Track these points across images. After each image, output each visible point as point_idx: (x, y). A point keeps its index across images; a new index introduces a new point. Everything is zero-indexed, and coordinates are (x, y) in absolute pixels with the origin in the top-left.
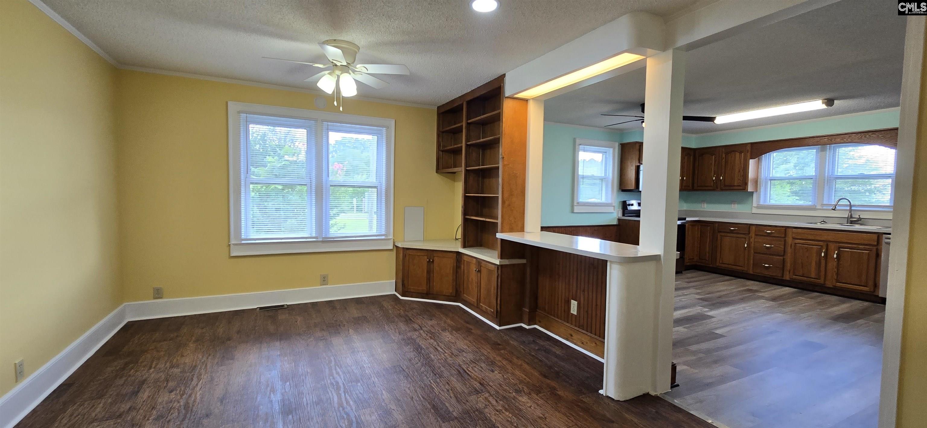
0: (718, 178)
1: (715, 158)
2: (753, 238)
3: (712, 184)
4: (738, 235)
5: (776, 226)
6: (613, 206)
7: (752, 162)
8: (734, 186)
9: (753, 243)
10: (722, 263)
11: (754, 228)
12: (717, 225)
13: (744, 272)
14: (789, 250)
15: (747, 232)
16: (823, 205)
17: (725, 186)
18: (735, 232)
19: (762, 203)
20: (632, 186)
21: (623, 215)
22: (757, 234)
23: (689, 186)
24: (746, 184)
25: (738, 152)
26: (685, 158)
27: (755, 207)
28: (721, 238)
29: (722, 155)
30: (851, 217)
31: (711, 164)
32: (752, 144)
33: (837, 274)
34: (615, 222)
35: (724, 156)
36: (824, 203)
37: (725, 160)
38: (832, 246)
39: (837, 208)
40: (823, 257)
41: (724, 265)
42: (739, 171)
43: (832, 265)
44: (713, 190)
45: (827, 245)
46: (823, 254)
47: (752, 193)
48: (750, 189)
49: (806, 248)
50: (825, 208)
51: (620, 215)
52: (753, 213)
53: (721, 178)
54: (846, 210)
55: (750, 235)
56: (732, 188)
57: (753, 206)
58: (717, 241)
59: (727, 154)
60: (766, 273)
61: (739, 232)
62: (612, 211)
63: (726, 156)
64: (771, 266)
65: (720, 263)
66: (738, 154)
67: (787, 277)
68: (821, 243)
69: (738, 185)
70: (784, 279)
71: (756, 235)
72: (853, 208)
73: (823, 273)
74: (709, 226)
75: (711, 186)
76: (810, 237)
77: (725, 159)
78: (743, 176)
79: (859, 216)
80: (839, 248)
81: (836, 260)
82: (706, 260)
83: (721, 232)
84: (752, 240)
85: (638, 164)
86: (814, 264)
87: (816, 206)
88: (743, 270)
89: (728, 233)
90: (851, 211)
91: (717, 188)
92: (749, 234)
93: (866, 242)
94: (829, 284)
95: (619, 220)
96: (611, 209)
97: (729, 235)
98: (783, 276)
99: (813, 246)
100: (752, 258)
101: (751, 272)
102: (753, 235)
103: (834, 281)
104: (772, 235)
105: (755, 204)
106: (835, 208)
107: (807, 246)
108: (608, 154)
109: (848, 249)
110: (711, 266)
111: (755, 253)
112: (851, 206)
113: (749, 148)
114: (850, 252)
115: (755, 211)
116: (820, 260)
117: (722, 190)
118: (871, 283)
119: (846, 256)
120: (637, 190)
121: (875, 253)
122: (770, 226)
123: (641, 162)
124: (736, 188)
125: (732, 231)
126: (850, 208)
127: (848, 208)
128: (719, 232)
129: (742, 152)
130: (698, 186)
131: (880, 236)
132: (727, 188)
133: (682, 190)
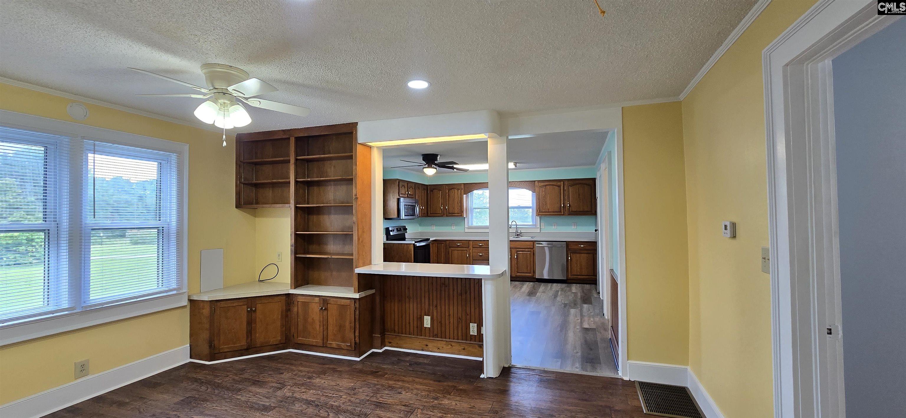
0: (444, 207)
1: (441, 193)
3: (441, 212)
4: (462, 249)
5: (484, 241)
7: (465, 197)
8: (455, 213)
9: (472, 253)
15: (468, 246)
17: (449, 213)
18: (460, 246)
19: (470, 225)
20: (395, 216)
21: (387, 240)
22: (473, 246)
23: (425, 213)
24: (462, 212)
25: (456, 189)
26: (422, 192)
27: (466, 228)
28: (451, 252)
30: (518, 232)
31: (439, 197)
33: (517, 268)
35: (447, 191)
37: (448, 194)
38: (513, 251)
39: (512, 227)
42: (458, 203)
43: (514, 263)
44: (442, 216)
45: (511, 251)
47: (465, 218)
48: (464, 215)
51: (385, 240)
52: (466, 232)
53: (447, 207)
54: (515, 228)
56: (454, 215)
58: (449, 254)
59: (449, 190)
61: (463, 246)
63: (448, 192)
66: (456, 191)
72: (517, 227)
74: (443, 243)
75: (440, 214)
78: (460, 206)
79: (521, 231)
80: (517, 252)
81: (516, 259)
84: (471, 251)
85: (399, 197)
89: (456, 247)
91: (444, 215)
93: (528, 247)
94: (514, 276)
97: (457, 249)
102: (471, 248)
103: (516, 272)
104: (482, 247)
105: (466, 226)
109: (521, 252)
111: (473, 260)
112: (516, 225)
113: (462, 187)
114: (522, 254)
115: (467, 230)
117: (447, 216)
118: (532, 271)
119: (520, 256)
120: (399, 218)
121: (533, 253)
122: (481, 241)
123: (400, 195)
124: (456, 215)
125: (458, 246)
126: (516, 226)
127: (515, 227)
128: (450, 247)
129: (458, 189)
130: (431, 214)
131: (534, 243)
132: (450, 215)
133: (422, 216)
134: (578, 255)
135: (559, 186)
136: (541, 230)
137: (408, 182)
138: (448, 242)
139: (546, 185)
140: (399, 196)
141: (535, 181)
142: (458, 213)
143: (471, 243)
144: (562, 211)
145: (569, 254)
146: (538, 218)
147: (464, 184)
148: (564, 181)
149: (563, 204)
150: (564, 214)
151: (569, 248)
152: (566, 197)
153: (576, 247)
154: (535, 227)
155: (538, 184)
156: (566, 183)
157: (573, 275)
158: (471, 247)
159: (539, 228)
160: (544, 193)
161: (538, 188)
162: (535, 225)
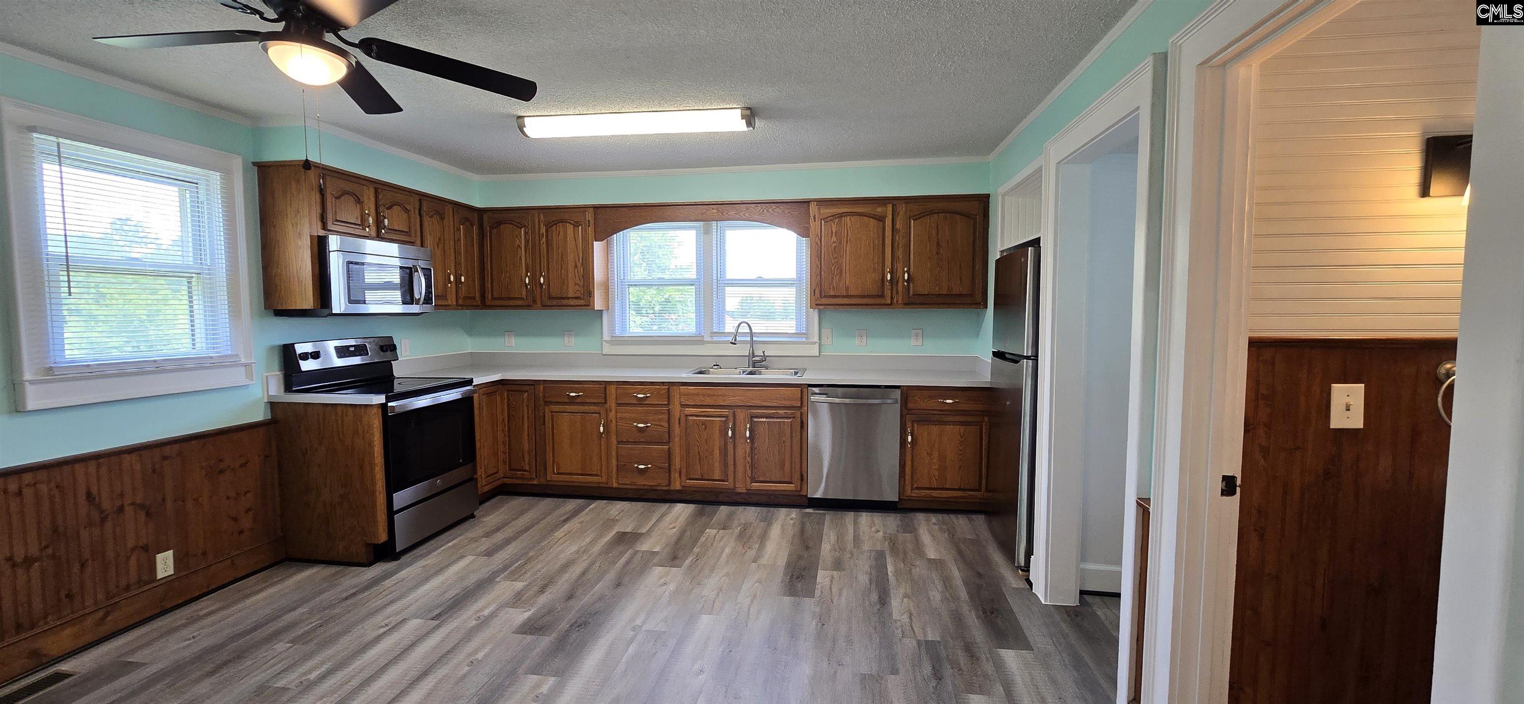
0: (534, 280)
1: (525, 234)
2: (613, 411)
3: (524, 293)
4: (586, 408)
5: (652, 383)
6: (246, 365)
7: (598, 246)
8: (568, 298)
9: (614, 421)
10: (558, 473)
13: (601, 485)
14: (677, 430)
15: (603, 401)
16: (714, 334)
17: (550, 298)
18: (579, 400)
19: (618, 333)
20: (306, 300)
21: (288, 388)
22: (619, 400)
23: (474, 298)
24: (590, 294)
25: (571, 223)
26: (459, 229)
27: (606, 341)
28: (553, 416)
29: (539, 228)
30: (754, 356)
31: (519, 247)
33: (752, 467)
34: (258, 415)
35: (543, 230)
36: (720, 331)
37: (547, 241)
38: (741, 415)
39: (738, 339)
40: (731, 438)
41: (562, 477)
42: (576, 267)
43: (743, 449)
44: (528, 307)
45: (734, 414)
46: (730, 433)
47: (601, 312)
48: (598, 305)
49: (704, 423)
50: (715, 339)
51: (275, 389)
52: (604, 355)
53: (542, 280)
54: (747, 343)
55: (607, 405)
56: (564, 302)
57: (604, 339)
58: (544, 424)
59: (549, 226)
60: (642, 482)
61: (588, 400)
62: (242, 380)
63: (547, 231)
64: (649, 466)
65: (555, 474)
66: (570, 228)
67: (677, 485)
68: (725, 412)
69: (576, 295)
70: (674, 488)
71: (618, 405)
72: (754, 339)
73: (731, 468)
74: (527, 391)
75: (522, 299)
76: (708, 401)
77: (547, 236)
78: (583, 276)
79: (762, 352)
80: (752, 417)
81: (748, 441)
82: (526, 471)
83: (551, 403)
84: (612, 415)
85: (322, 233)
86: (717, 452)
87: (703, 336)
88: (599, 483)
89: (565, 403)
90: (752, 342)
91: (535, 302)
92: (606, 403)
93: (787, 403)
94: (741, 488)
95: (273, 405)
96: (237, 377)
97: (568, 408)
98: (671, 484)
99: (716, 419)
100: (614, 453)
101: (615, 485)
102: (613, 405)
103: (748, 480)
104: (646, 402)
105: (606, 337)
106: (735, 340)
107: (705, 419)
108: (201, 191)
109: (763, 418)
110: (535, 482)
111: (619, 442)
112: (752, 334)
113: (590, 216)
114: (766, 425)
115: (607, 349)
116: (726, 444)
117: (544, 306)
118: (797, 476)
119: (762, 431)
120: (326, 311)
121: (799, 420)
122: (642, 383)
123: (330, 226)
124: (572, 302)
125: (572, 401)
127: (750, 339)
128: (547, 403)
129: (576, 225)
130: (493, 299)
131: (805, 390)
132: (554, 302)
133: (459, 306)
134: (935, 429)
135: (881, 219)
136: (823, 348)
137: (379, 187)
138: (542, 387)
139: (841, 216)
140: (324, 227)
141: (807, 202)
142: (576, 298)
143: (613, 391)
144: (888, 293)
145: (909, 424)
146: (815, 314)
147: (596, 208)
148: (894, 202)
149: (892, 273)
150: (892, 304)
151: (911, 405)
152: (900, 253)
153: (931, 404)
154: (804, 340)
155: (819, 209)
156: (902, 209)
157: (917, 488)
158: (612, 403)
159: (815, 343)
160: (834, 239)
161: (818, 223)
162: (806, 334)
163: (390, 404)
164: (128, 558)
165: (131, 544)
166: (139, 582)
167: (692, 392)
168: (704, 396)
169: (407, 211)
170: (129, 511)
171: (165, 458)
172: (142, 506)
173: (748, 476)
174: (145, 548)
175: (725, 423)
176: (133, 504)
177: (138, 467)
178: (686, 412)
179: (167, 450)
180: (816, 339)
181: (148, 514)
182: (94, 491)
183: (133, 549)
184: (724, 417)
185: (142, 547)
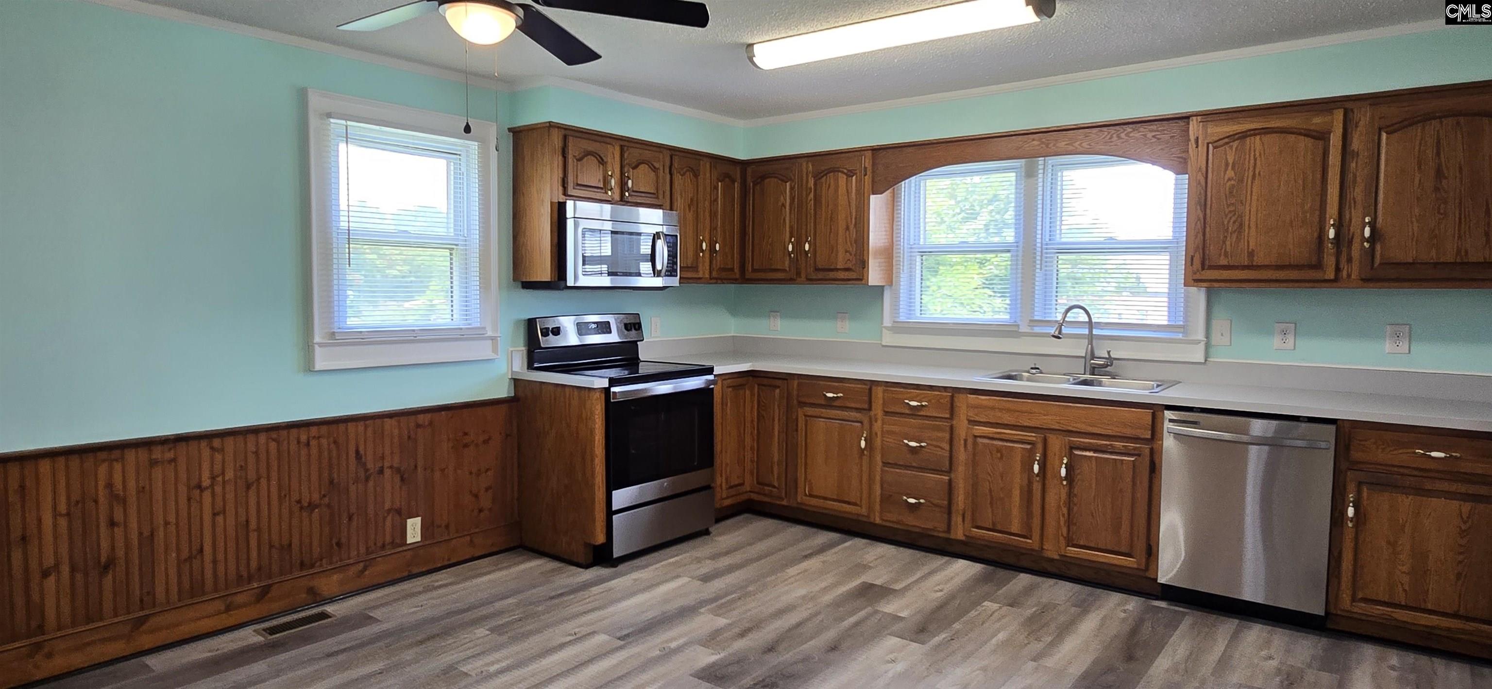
0: (798, 245)
1: (792, 188)
2: (879, 422)
3: (787, 263)
4: (844, 414)
5: (930, 387)
6: (493, 339)
7: (876, 203)
8: (837, 270)
9: (879, 434)
10: (811, 496)
11: (879, 392)
12: (796, 382)
13: (860, 518)
14: (962, 456)
15: (866, 406)
16: (1033, 322)
17: (817, 270)
18: (837, 403)
19: (902, 317)
20: (545, 271)
21: (530, 365)
22: (886, 410)
23: (732, 270)
24: (863, 264)
25: (843, 172)
26: (716, 188)
27: (887, 328)
28: (806, 420)
29: (807, 179)
30: (1093, 357)
31: (784, 205)
32: (876, 150)
33: (1069, 523)
34: (503, 391)
35: (812, 183)
36: (1036, 318)
37: (815, 196)
38: (1056, 443)
39: (1065, 330)
40: (1038, 475)
41: (814, 502)
42: (847, 228)
43: (1056, 495)
44: (791, 281)
45: (1045, 441)
46: (1036, 468)
47: (879, 290)
48: (874, 277)
49: (999, 450)
50: (1033, 330)
51: (519, 365)
52: (881, 346)
53: (807, 247)
54: (1081, 337)
55: (872, 413)
56: (832, 275)
57: (883, 324)
58: (797, 428)
59: (818, 176)
60: (911, 521)
61: (848, 403)
62: (488, 354)
63: (815, 184)
64: (922, 501)
65: (807, 496)
66: (842, 179)
67: (959, 533)
68: (1031, 436)
69: (846, 266)
70: (952, 536)
71: (886, 413)
72: (1095, 332)
73: (1036, 521)
74: (779, 386)
75: (784, 270)
76: (1007, 419)
77: (816, 190)
78: (856, 242)
79: (1109, 352)
80: (1073, 448)
81: (1065, 483)
82: (774, 487)
83: (804, 404)
84: (877, 426)
85: (562, 199)
86: (1016, 493)
87: (1018, 325)
88: (858, 515)
89: (822, 405)
90: (1091, 337)
91: (798, 274)
92: (870, 408)
93: (1129, 432)
94: (1051, 551)
95: (517, 382)
96: (483, 350)
97: (825, 411)
98: (949, 530)
99: (1016, 445)
100: (878, 476)
101: (877, 521)
102: (880, 413)
103: (1063, 542)
104: (919, 414)
105: (887, 321)
106: (1060, 333)
107: (1000, 443)
108: (463, 158)
109: (1089, 450)
110: (786, 503)
111: (885, 464)
112: (1091, 325)
113: (867, 162)
114: (1095, 462)
115: (887, 339)
116: (1030, 483)
117: (810, 280)
118: (1140, 546)
119: (1086, 472)
120: (562, 283)
121: (1147, 460)
122: (917, 387)
123: (571, 191)
124: (842, 275)
125: (829, 403)
126: (1091, 331)
127: (1086, 331)
128: (801, 404)
129: (850, 174)
130: (754, 270)
131: (1161, 414)
132: (820, 275)
133: (714, 280)
136: (1212, 350)
137: (626, 144)
139: (1244, 136)
140: (565, 193)
141: (1185, 119)
142: (847, 270)
143: (881, 395)
144: (1330, 262)
145: (1349, 487)
146: (1199, 295)
149: (1338, 226)
150: (1336, 280)
151: (1355, 456)
153: (1399, 457)
154: (1180, 336)
155: (1205, 128)
157: (1366, 599)
158: (878, 411)
159: (1198, 342)
160: (1230, 174)
161: (1216, 149)
162: (1184, 329)
163: (613, 389)
164: (385, 518)
165: (387, 506)
166: (392, 542)
167: (985, 403)
168: (1001, 410)
169: (655, 170)
170: (388, 472)
171: (418, 426)
172: (398, 470)
173: (1062, 535)
174: (399, 512)
175: (1031, 453)
176: (391, 467)
177: (396, 432)
178: (975, 431)
179: (421, 417)
180: (1201, 336)
181: (402, 479)
182: (362, 452)
183: (389, 511)
184: (1029, 444)
185: (396, 510)
